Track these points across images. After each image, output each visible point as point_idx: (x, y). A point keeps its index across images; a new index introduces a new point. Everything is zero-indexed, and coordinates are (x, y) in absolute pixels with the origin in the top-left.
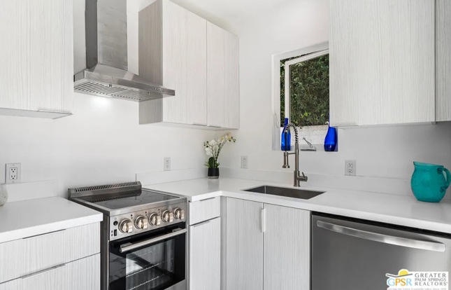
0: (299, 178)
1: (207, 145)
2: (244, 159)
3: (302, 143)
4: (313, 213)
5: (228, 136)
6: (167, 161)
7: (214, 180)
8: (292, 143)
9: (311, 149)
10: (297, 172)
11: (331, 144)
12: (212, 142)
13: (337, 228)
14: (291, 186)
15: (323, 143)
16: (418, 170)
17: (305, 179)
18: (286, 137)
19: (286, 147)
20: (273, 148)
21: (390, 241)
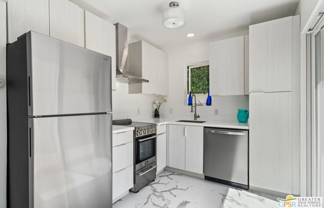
0: (196, 117)
1: (154, 103)
2: (171, 109)
3: (197, 102)
4: (205, 127)
5: (163, 99)
6: (139, 110)
7: (157, 119)
8: (193, 102)
9: (201, 105)
10: (195, 114)
11: (209, 102)
12: (157, 102)
13: (213, 131)
14: (193, 120)
15: (206, 102)
16: (240, 111)
17: (199, 117)
18: (190, 99)
19: (190, 104)
20: (185, 105)
21: (230, 133)
